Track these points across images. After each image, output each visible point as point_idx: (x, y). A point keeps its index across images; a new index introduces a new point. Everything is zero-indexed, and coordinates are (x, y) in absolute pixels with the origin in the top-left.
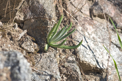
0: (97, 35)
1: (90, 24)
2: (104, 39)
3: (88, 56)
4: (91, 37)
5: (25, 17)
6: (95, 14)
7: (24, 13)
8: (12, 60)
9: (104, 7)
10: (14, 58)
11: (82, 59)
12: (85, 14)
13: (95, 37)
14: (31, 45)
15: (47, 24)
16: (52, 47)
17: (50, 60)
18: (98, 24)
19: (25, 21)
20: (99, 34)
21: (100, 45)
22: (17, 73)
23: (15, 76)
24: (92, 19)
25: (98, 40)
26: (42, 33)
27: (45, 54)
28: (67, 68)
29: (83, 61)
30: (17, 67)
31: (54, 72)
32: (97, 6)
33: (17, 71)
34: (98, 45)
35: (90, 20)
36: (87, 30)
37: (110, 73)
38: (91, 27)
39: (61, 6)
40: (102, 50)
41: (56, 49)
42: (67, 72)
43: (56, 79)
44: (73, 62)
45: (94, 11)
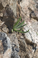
0: (32, 27)
1: (30, 21)
2: (35, 29)
3: (29, 37)
4: (30, 27)
5: (4, 15)
6: (32, 17)
7: (3, 13)
8: (3, 37)
9: (36, 14)
10: (4, 36)
11: (26, 38)
12: (28, 16)
13: (32, 28)
14: (6, 29)
15: (14, 20)
16: (15, 31)
17: (14, 37)
18: (33, 22)
19: (3, 17)
20: (33, 26)
21: (34, 32)
22: (6, 44)
23: (5, 45)
24: (31, 19)
25: (33, 29)
26: (11, 24)
27: (12, 34)
28: (20, 42)
29: (27, 39)
30: (6, 41)
31: (16, 43)
32: (33, 13)
33: (6, 43)
34: (33, 32)
35: (30, 19)
36: (28, 24)
37: (37, 46)
38: (30, 23)
39: (18, 11)
40: (34, 34)
41: (16, 32)
42: (20, 43)
43: (17, 47)
44: (23, 39)
45: (32, 15)
